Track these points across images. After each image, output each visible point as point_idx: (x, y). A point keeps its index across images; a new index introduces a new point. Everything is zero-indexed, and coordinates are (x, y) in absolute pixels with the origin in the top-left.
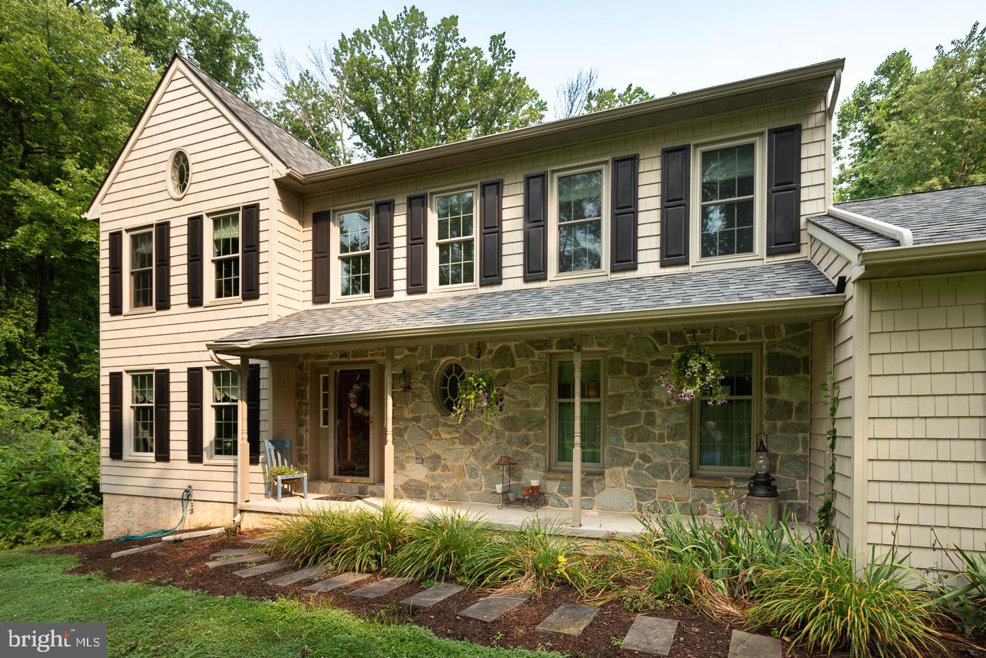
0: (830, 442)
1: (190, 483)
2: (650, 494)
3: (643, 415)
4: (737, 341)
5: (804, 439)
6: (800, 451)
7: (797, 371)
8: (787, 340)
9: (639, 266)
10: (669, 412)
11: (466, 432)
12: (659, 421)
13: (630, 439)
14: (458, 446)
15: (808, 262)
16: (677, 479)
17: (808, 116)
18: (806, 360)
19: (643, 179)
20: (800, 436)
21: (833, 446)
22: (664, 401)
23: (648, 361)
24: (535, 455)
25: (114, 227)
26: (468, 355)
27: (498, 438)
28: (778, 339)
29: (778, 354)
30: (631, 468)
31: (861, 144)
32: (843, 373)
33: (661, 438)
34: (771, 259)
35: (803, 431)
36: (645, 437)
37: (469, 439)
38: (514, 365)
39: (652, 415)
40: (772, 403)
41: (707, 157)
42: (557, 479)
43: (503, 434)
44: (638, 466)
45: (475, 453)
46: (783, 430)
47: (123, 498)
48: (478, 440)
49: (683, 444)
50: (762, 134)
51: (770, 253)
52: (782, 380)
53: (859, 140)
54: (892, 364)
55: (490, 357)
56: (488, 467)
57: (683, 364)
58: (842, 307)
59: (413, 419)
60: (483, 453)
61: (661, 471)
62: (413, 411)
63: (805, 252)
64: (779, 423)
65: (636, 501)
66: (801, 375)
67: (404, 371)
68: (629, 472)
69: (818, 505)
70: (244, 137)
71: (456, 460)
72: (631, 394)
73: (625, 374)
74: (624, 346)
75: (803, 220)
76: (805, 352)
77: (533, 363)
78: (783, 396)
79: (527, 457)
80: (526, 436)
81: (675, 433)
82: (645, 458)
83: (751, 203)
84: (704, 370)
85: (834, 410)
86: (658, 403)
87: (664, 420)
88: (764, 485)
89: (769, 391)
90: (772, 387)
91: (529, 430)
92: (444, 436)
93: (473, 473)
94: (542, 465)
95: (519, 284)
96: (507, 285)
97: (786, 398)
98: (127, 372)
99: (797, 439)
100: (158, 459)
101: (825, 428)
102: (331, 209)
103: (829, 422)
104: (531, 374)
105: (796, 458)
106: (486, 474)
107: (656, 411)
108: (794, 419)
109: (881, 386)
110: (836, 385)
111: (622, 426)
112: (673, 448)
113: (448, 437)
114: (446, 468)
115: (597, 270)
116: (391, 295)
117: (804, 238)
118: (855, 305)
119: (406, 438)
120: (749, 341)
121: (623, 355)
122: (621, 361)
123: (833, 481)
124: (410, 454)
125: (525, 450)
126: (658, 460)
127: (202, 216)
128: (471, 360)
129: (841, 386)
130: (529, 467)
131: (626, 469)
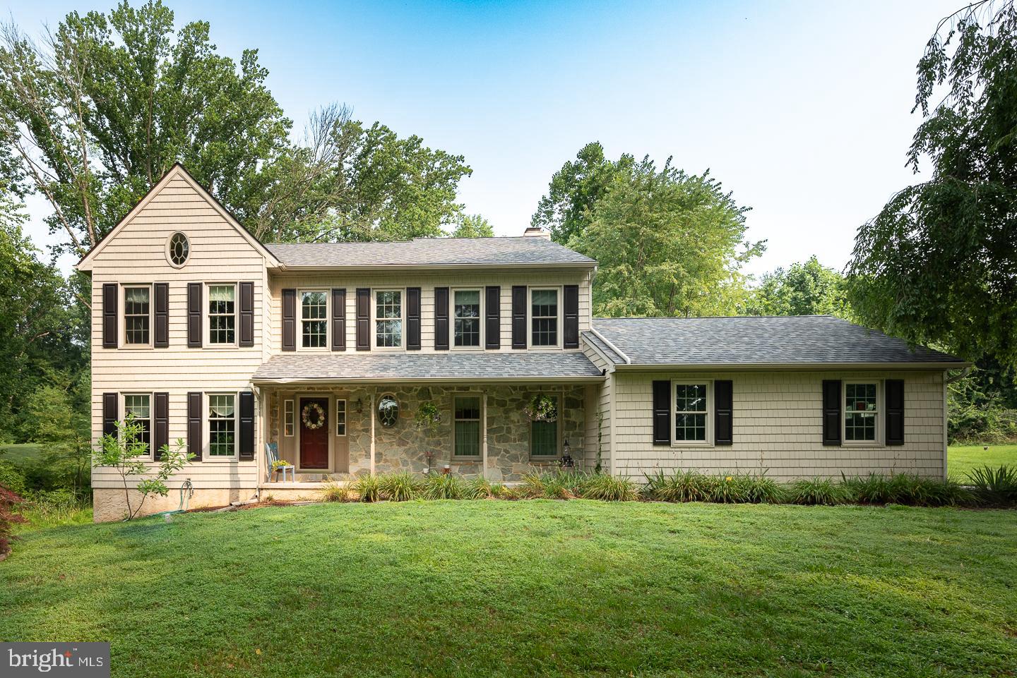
0: (598, 439)
1: (188, 477)
2: (510, 471)
3: (505, 429)
4: (551, 391)
5: (582, 440)
6: (580, 446)
7: (578, 407)
8: (573, 391)
9: (501, 347)
10: (519, 427)
11: (400, 438)
12: (513, 431)
13: (499, 441)
14: (395, 447)
15: (583, 354)
16: (523, 462)
17: (581, 281)
18: (582, 401)
19: (503, 300)
20: (581, 438)
21: (600, 440)
22: (516, 421)
23: (507, 399)
24: (444, 451)
25: (110, 279)
26: (401, 391)
27: (421, 441)
28: (570, 391)
29: (570, 398)
30: (499, 457)
31: (568, 212)
32: (604, 408)
33: (515, 441)
34: (565, 350)
35: (581, 436)
36: (506, 440)
37: (402, 443)
38: (431, 399)
39: (510, 428)
40: (568, 422)
41: (535, 293)
42: (458, 465)
43: (424, 439)
44: (503, 456)
45: (406, 451)
46: (573, 436)
47: (116, 491)
48: (408, 443)
49: (526, 443)
50: (561, 286)
51: (566, 347)
52: (572, 411)
53: (566, 208)
54: (623, 406)
55: (416, 393)
56: (414, 459)
57: (537, 402)
58: (604, 381)
59: (363, 430)
60: (412, 451)
61: (515, 458)
62: (363, 425)
63: (581, 348)
64: (571, 432)
65: (502, 475)
66: (580, 409)
67: (359, 400)
68: (498, 459)
69: (595, 464)
70: (240, 233)
71: (394, 455)
72: (499, 417)
73: (495, 406)
74: (495, 390)
75: (580, 332)
76: (581, 398)
77: (443, 398)
78: (572, 419)
79: (440, 452)
80: (439, 440)
81: (522, 438)
82: (507, 451)
83: (555, 320)
84: (547, 406)
85: (600, 424)
86: (513, 422)
87: (516, 431)
88: (568, 461)
89: (566, 416)
90: (567, 415)
91: (441, 437)
92: (384, 441)
93: (405, 463)
94: (449, 456)
95: (432, 351)
96: (423, 351)
97: (574, 420)
98: (121, 393)
99: (578, 440)
100: (156, 459)
101: (595, 433)
102: (297, 288)
103: (598, 430)
104: (441, 404)
105: (578, 450)
106: (413, 463)
107: (512, 426)
108: (577, 431)
109: (621, 414)
110: (601, 413)
111: (494, 434)
112: (521, 446)
113: (388, 441)
114: (386, 461)
115: (477, 347)
116: (344, 349)
117: (580, 342)
118: (610, 382)
119: (358, 442)
120: (557, 391)
121: (494, 396)
122: (493, 399)
123: (600, 455)
124: (361, 453)
125: (438, 448)
126: (513, 452)
127: (202, 283)
128: (403, 394)
129: (604, 414)
130: (440, 459)
131: (496, 458)
